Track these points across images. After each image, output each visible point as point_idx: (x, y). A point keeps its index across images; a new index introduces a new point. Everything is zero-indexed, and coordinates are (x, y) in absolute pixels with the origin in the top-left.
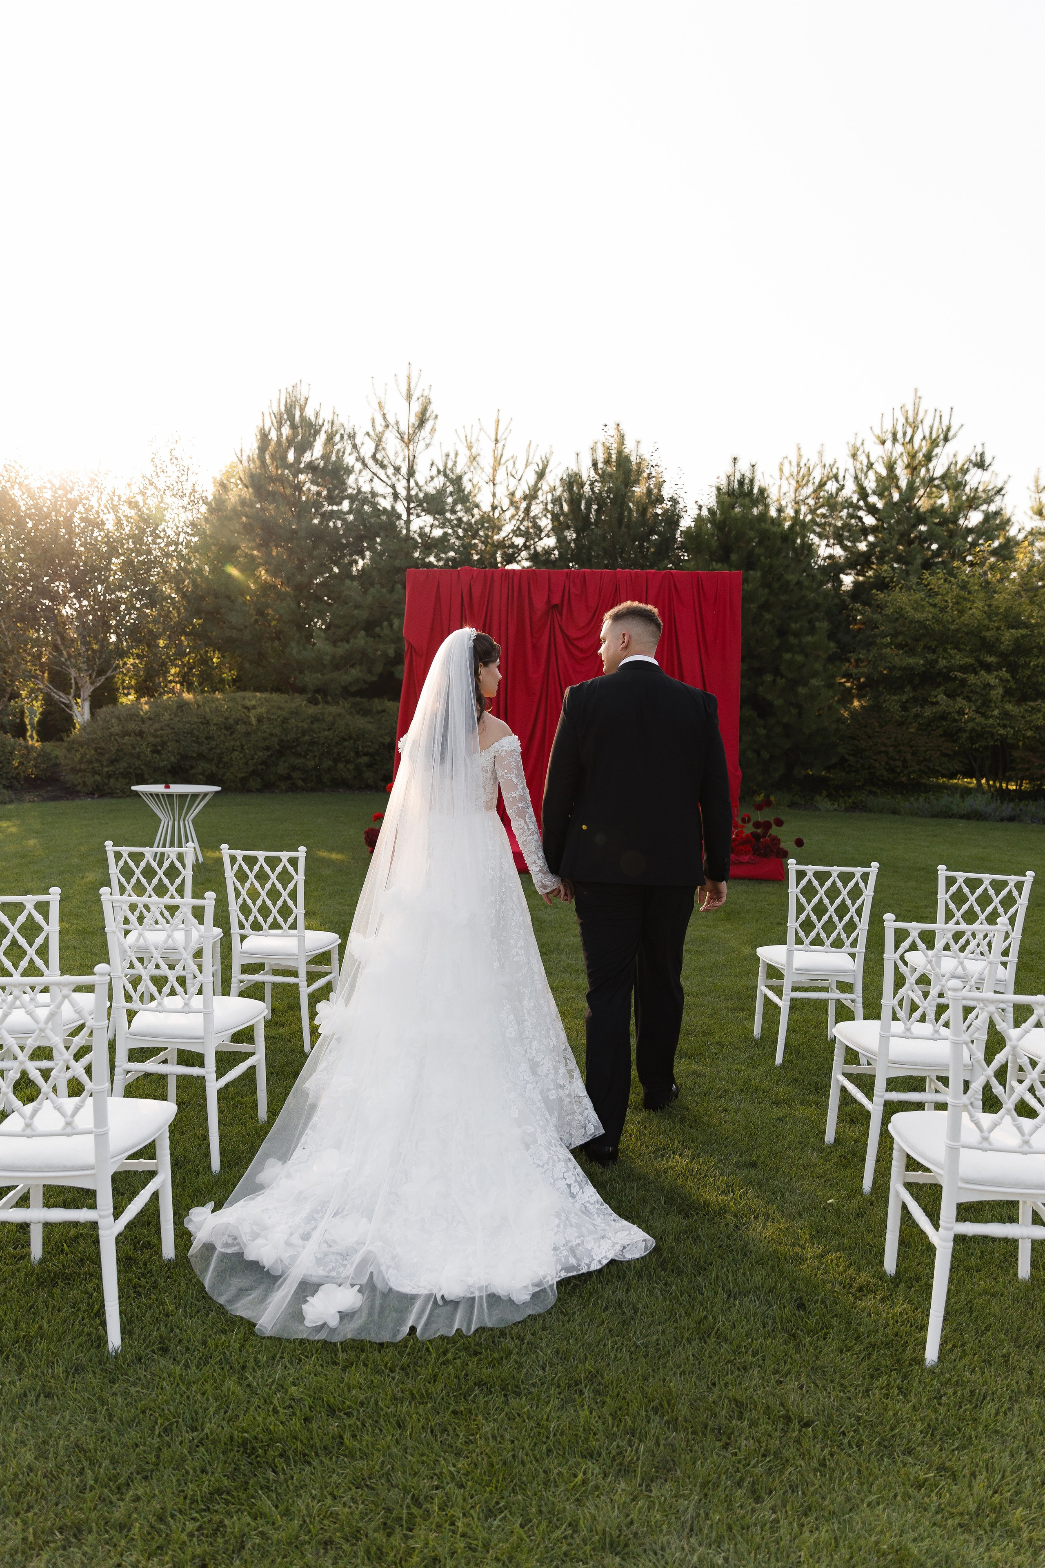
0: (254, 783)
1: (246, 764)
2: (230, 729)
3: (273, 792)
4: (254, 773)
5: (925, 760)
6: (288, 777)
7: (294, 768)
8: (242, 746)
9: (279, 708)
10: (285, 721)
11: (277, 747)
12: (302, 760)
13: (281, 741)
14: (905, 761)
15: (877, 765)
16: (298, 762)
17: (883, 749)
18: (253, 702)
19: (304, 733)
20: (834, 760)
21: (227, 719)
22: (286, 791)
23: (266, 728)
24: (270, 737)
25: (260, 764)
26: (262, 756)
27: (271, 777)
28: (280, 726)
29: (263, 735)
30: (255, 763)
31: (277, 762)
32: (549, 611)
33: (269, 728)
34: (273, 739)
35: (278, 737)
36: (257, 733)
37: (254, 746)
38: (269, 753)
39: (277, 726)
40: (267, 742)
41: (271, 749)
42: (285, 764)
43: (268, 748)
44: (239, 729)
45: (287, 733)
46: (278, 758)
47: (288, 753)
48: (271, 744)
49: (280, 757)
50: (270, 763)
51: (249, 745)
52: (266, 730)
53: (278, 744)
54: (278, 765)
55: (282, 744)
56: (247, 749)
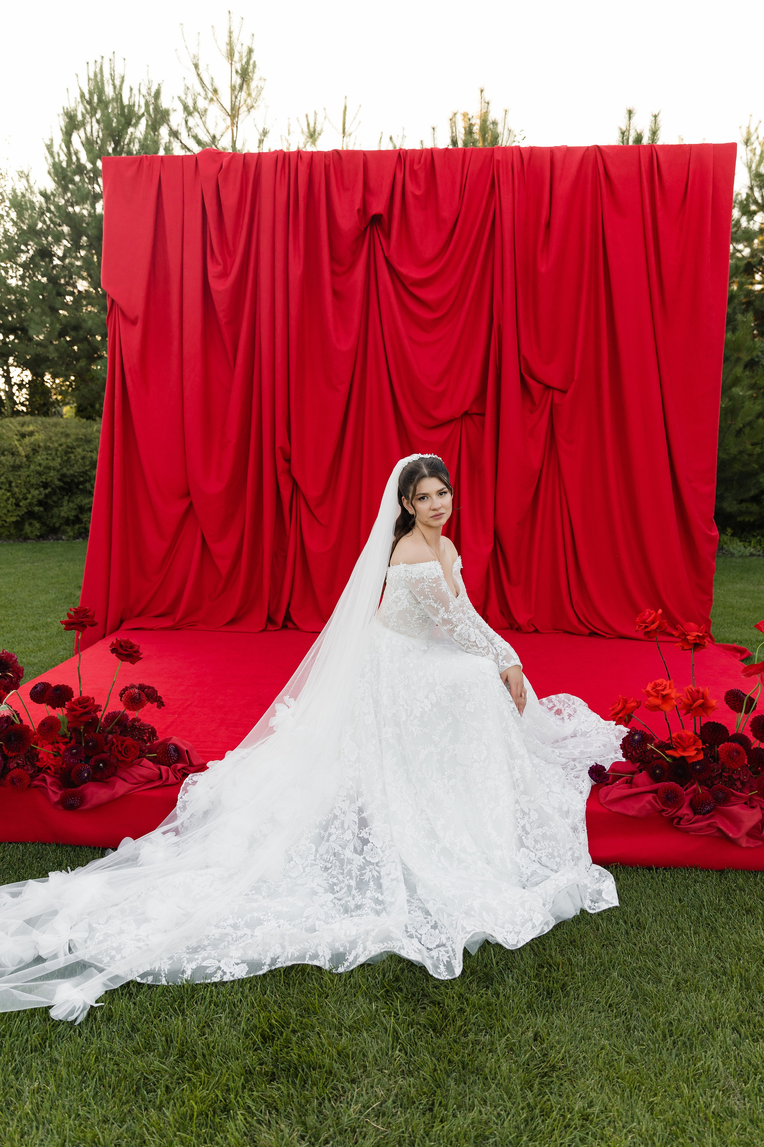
0: (33, 528)
1: (17, 505)
3: (58, 539)
4: (31, 514)
6: (77, 520)
8: (10, 483)
9: (67, 436)
10: (70, 450)
11: (57, 483)
13: (63, 477)
18: (31, 428)
22: (75, 538)
23: (43, 459)
24: (47, 471)
25: (36, 505)
26: (38, 495)
27: (54, 521)
28: (61, 457)
29: (38, 468)
30: (30, 504)
31: (60, 501)
32: (366, 229)
33: (47, 459)
34: (52, 473)
35: (58, 471)
36: (29, 466)
37: (25, 482)
38: (47, 491)
39: (58, 457)
40: (44, 477)
41: (50, 486)
42: (71, 505)
43: (45, 485)
44: (4, 462)
45: (71, 466)
46: (61, 496)
47: (74, 491)
48: (49, 479)
49: (63, 496)
50: (51, 503)
51: (19, 481)
52: (41, 462)
53: (59, 480)
54: (62, 506)
55: (65, 480)
56: (17, 487)
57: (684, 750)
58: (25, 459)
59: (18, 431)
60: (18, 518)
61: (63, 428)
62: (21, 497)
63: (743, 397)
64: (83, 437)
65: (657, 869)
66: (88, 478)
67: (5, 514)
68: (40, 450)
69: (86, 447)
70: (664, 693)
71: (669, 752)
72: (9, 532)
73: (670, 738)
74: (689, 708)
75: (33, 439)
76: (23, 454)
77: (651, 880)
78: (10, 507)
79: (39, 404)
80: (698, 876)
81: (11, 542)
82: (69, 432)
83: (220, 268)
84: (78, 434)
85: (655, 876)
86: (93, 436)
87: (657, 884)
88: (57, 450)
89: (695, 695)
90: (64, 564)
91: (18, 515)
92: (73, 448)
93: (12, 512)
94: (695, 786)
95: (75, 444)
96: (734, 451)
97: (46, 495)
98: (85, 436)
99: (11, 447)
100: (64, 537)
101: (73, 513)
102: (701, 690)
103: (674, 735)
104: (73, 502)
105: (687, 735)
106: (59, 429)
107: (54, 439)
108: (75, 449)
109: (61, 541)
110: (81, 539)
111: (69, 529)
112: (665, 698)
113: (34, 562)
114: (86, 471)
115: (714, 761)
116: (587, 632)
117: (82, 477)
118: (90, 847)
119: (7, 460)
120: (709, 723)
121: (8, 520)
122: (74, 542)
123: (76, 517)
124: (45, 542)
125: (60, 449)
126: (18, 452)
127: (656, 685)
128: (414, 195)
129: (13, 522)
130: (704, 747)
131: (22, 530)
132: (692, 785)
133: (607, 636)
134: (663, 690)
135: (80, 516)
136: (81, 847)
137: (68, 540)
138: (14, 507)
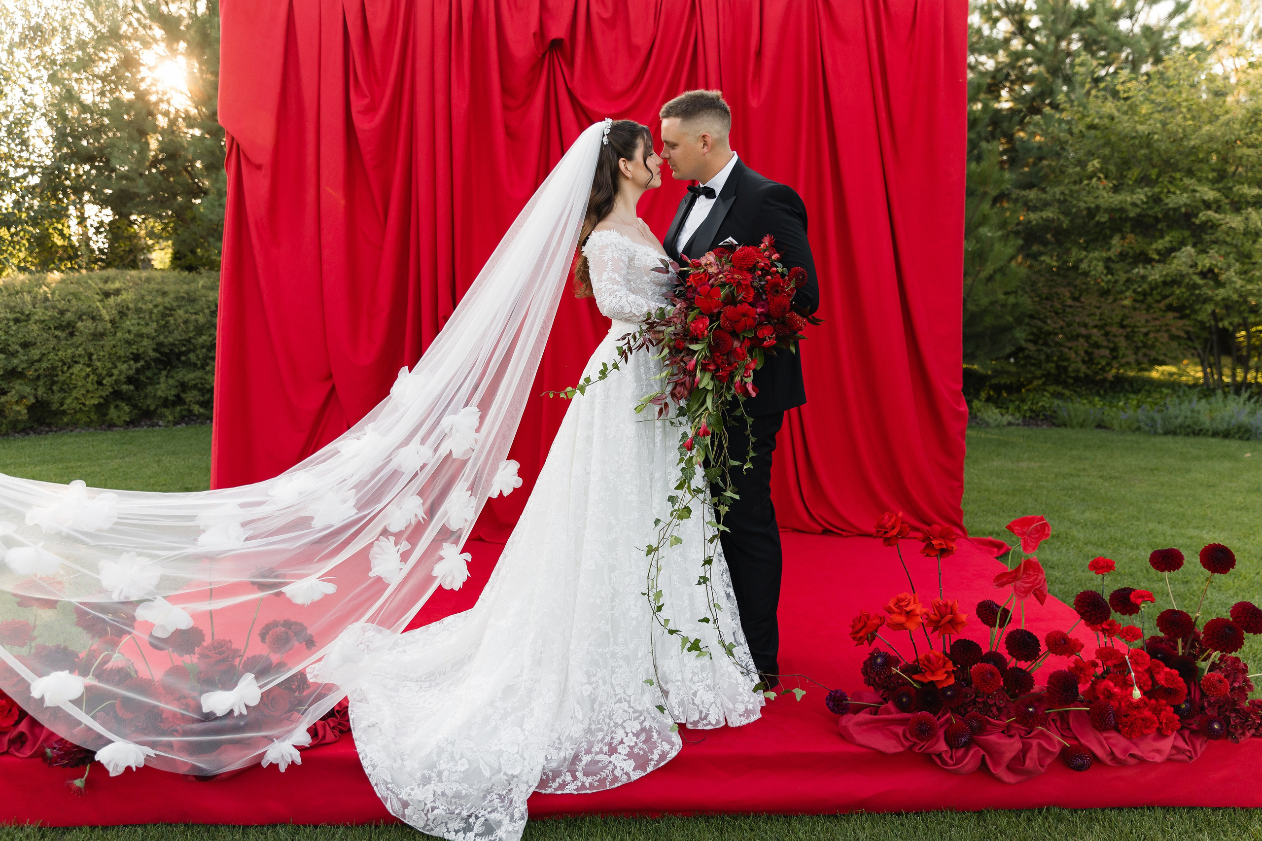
0: (120, 412)
1: (100, 383)
2: (70, 329)
3: (153, 425)
4: (117, 395)
5: (1145, 345)
6: (178, 401)
7: (184, 386)
8: (90, 356)
9: (164, 294)
10: (168, 312)
11: (152, 354)
12: (199, 373)
13: (159, 346)
14: (1114, 349)
15: (1073, 355)
16: (190, 376)
17: (1083, 331)
18: (117, 285)
19: (200, 331)
20: (1009, 349)
21: (62, 313)
22: (176, 423)
23: (133, 325)
24: (139, 339)
25: (125, 383)
26: (128, 370)
27: (149, 402)
28: (157, 322)
29: (127, 336)
30: (117, 382)
31: (156, 377)
32: (544, 55)
33: (139, 324)
34: (145, 342)
35: (153, 339)
36: (115, 333)
37: (110, 354)
38: (139, 365)
39: (153, 321)
40: (134, 347)
41: (143, 359)
42: (171, 381)
43: (136, 358)
44: (82, 328)
45: (169, 332)
46: (157, 371)
47: (174, 364)
48: (141, 350)
49: (160, 370)
50: (145, 380)
51: (102, 353)
52: (132, 328)
53: (155, 350)
54: (158, 383)
55: (162, 350)
56: (99, 360)
57: (933, 673)
58: (109, 325)
59: (100, 289)
60: (102, 400)
61: (159, 283)
62: (105, 373)
63: (992, 238)
64: (186, 296)
65: (907, 813)
66: (192, 347)
67: (83, 395)
68: (130, 313)
69: (189, 307)
70: (908, 609)
71: (916, 677)
72: (89, 417)
73: (917, 660)
74: (936, 625)
75: (119, 299)
76: (107, 318)
77: (900, 828)
78: (90, 387)
79: (124, 251)
80: (953, 819)
81: (92, 430)
82: (166, 288)
83: (367, 100)
84: (179, 292)
85: (906, 821)
86: (198, 293)
87: (907, 831)
88: (151, 313)
89: (944, 610)
90: (164, 458)
91: (101, 397)
92: (172, 309)
93: (93, 392)
94: (948, 715)
95: (175, 304)
96: (984, 301)
97: (137, 370)
98: (188, 294)
99: (91, 309)
100: (161, 423)
101: (174, 392)
102: (950, 603)
103: (921, 656)
104: (172, 377)
105: (936, 656)
106: (153, 286)
107: (147, 298)
108: (174, 310)
109: (157, 428)
110: (184, 425)
111: (167, 412)
112: (910, 614)
113: (123, 457)
114: (190, 338)
115: (967, 685)
116: (820, 529)
117: (184, 345)
118: (228, 825)
119: (86, 327)
120: (960, 640)
121: (87, 403)
122: (174, 428)
123: (178, 396)
124: (137, 429)
125: (155, 311)
126: (101, 315)
127: (899, 600)
128: (601, 19)
129: (94, 405)
130: (955, 669)
131: (105, 415)
132: (945, 714)
133: (844, 533)
134: (907, 606)
135: (183, 396)
136: (216, 827)
137: (166, 426)
138: (96, 386)
